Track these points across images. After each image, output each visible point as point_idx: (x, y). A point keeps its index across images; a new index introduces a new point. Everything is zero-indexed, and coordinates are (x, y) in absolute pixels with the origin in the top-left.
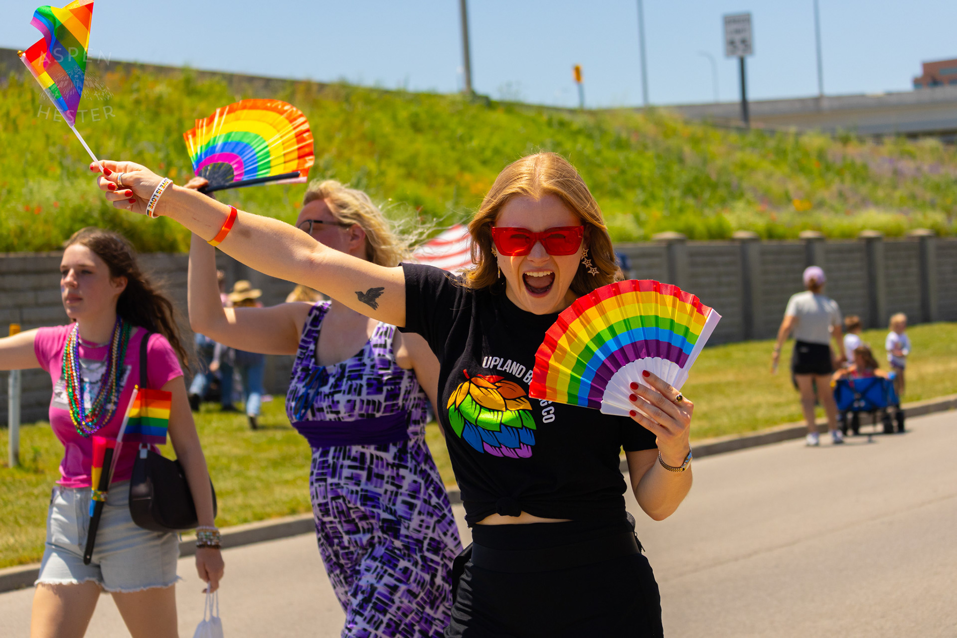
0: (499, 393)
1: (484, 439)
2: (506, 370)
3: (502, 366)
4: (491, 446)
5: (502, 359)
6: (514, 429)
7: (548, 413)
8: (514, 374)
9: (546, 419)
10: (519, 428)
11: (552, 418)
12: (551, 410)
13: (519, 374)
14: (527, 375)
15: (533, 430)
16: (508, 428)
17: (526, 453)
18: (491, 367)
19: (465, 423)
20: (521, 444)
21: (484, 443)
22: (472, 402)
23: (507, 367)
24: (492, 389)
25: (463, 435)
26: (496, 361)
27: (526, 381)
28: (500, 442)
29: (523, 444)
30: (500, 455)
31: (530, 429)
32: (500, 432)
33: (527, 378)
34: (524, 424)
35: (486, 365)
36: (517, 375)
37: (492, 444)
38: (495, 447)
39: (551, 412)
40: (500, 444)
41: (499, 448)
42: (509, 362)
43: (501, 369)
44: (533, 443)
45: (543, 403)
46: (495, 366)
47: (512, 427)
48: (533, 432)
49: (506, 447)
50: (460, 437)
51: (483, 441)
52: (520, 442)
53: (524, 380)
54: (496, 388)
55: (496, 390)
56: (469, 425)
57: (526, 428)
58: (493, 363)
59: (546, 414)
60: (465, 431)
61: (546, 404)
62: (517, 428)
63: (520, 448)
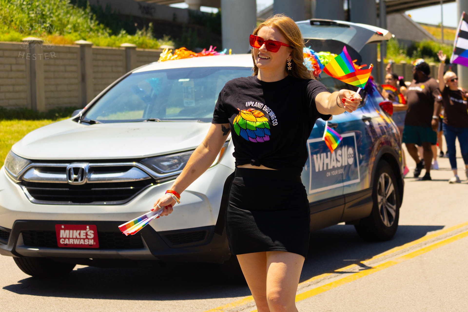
0: (253, 115)
1: (249, 136)
2: (255, 106)
3: (254, 105)
4: (252, 138)
5: (253, 102)
6: (262, 129)
7: (275, 121)
8: (258, 107)
9: (274, 124)
10: (264, 128)
11: (276, 123)
12: (276, 120)
13: (261, 107)
14: (264, 107)
15: (269, 129)
16: (260, 129)
17: (267, 139)
18: (249, 106)
19: (241, 129)
20: (265, 135)
21: (249, 137)
22: (243, 120)
23: (256, 105)
24: (250, 114)
25: (240, 134)
26: (251, 103)
27: (264, 110)
28: (256, 135)
29: (266, 135)
30: (256, 142)
31: (268, 129)
32: (256, 130)
33: (264, 109)
34: (265, 127)
35: (247, 105)
36: (260, 108)
37: (252, 137)
38: (254, 138)
39: (276, 121)
40: (256, 136)
41: (255, 139)
42: (257, 103)
43: (253, 106)
44: (270, 134)
45: (272, 119)
46: (251, 105)
47: (261, 128)
48: (269, 130)
49: (259, 137)
50: (239, 135)
51: (248, 136)
52: (265, 134)
53: (263, 109)
54: (252, 113)
55: (252, 114)
56: (243, 130)
57: (266, 128)
58: (250, 104)
59: (274, 122)
60: (241, 132)
61: (274, 118)
62: (263, 128)
63: (265, 137)
